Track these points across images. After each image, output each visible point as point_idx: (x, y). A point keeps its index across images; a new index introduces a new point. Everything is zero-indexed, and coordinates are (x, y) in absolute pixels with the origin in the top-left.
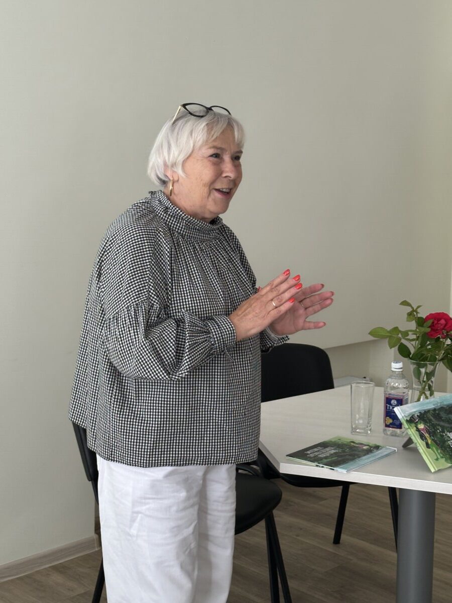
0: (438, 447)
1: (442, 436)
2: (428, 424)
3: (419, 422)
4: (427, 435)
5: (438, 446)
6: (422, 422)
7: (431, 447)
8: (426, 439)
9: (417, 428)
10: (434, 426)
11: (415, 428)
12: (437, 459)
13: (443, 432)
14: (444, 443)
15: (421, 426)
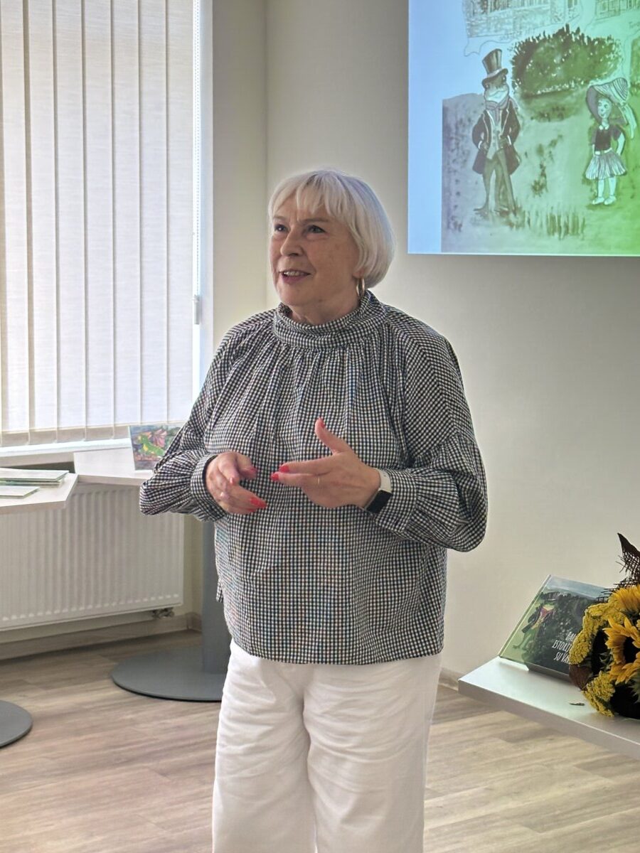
0: (536, 637)
1: (559, 631)
2: (559, 612)
3: (552, 603)
4: (541, 619)
5: (538, 636)
6: (557, 604)
7: (528, 633)
8: (535, 622)
9: (542, 605)
10: (564, 616)
11: (540, 605)
12: (515, 647)
13: (567, 628)
14: (548, 638)
15: (548, 608)
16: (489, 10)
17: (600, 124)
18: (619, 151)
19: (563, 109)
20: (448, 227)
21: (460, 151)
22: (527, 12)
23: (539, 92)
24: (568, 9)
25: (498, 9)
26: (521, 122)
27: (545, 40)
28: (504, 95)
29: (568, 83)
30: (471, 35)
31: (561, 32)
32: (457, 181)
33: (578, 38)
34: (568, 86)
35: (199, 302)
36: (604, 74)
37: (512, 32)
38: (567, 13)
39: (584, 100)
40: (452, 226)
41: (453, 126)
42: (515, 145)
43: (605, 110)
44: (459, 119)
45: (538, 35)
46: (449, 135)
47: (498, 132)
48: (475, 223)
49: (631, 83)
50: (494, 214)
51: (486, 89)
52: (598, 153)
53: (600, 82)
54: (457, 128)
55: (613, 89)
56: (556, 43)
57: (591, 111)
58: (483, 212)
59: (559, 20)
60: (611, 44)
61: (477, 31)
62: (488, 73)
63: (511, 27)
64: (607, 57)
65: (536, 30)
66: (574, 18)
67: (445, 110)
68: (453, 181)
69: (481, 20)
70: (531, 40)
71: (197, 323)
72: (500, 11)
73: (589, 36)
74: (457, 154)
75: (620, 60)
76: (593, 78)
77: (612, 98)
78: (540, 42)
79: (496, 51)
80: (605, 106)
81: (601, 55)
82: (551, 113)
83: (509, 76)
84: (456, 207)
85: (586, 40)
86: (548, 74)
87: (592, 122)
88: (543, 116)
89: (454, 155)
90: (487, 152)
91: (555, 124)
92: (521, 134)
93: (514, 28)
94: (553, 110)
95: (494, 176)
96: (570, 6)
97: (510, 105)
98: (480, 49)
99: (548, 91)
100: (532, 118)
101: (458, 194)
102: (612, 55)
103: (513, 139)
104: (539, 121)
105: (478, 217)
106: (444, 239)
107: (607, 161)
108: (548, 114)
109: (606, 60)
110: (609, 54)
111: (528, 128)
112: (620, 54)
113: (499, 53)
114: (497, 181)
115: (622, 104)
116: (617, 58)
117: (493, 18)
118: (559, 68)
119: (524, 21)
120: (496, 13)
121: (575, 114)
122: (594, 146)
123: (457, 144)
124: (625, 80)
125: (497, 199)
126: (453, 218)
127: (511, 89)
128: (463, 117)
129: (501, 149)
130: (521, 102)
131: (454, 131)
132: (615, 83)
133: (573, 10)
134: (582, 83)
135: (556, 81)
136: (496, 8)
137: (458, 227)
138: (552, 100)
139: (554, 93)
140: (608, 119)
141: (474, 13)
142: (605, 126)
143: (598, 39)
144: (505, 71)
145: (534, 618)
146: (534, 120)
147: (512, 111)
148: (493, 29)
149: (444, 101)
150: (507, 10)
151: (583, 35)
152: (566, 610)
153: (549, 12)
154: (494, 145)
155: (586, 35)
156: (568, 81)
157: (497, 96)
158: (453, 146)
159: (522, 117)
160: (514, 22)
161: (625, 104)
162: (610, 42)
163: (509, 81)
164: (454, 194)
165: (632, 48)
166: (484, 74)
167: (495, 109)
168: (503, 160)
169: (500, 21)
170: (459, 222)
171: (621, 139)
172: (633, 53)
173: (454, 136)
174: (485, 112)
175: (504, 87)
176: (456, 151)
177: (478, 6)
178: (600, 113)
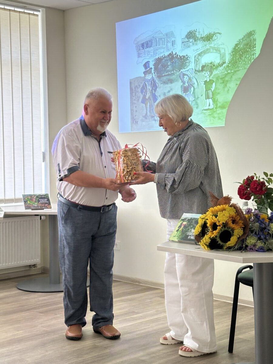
0: (181, 232)
1: (189, 229)
2: (188, 223)
3: (186, 221)
4: (182, 227)
7: (178, 232)
8: (180, 228)
10: (190, 225)
11: (181, 223)
12: (174, 236)
13: (191, 228)
14: (185, 232)
15: (185, 223)
16: (145, 48)
17: (185, 84)
18: (192, 93)
19: (172, 80)
20: (133, 123)
21: (137, 96)
22: (158, 48)
23: (163, 75)
24: (172, 46)
25: (148, 48)
26: (157, 85)
27: (165, 57)
28: (151, 76)
29: (173, 71)
30: (139, 57)
31: (170, 54)
32: (136, 107)
33: (176, 56)
34: (173, 72)
35: (44, 154)
36: (185, 67)
37: (153, 55)
38: (172, 48)
39: (179, 77)
40: (134, 122)
41: (134, 88)
42: (156, 93)
43: (186, 79)
44: (136, 85)
45: (162, 56)
46: (132, 91)
47: (150, 89)
48: (142, 121)
49: (195, 70)
50: (149, 117)
51: (145, 75)
52: (185, 94)
53: (184, 70)
54: (135, 88)
55: (189, 72)
56: (168, 58)
57: (181, 80)
58: (145, 117)
59: (169, 50)
60: (187, 57)
61: (141, 55)
62: (145, 69)
63: (153, 53)
64: (186, 61)
65: (161, 54)
66: (174, 49)
67: (131, 83)
68: (134, 107)
69: (142, 51)
70: (160, 58)
71: (44, 162)
72: (149, 48)
73: (180, 55)
74: (136, 98)
75: (191, 62)
76: (182, 69)
77: (189, 75)
78: (163, 58)
79: (148, 62)
80: (186, 78)
81: (184, 61)
82: (168, 82)
83: (153, 70)
84: (136, 116)
85: (179, 56)
86: (166, 68)
87: (182, 84)
88: (165, 83)
89: (134, 98)
90: (146, 96)
91: (170, 85)
92: (158, 89)
93: (154, 54)
94: (169, 80)
95: (149, 104)
96: (173, 45)
97: (153, 79)
98: (142, 62)
99: (166, 74)
100: (161, 84)
101: (136, 111)
102: (188, 61)
103: (155, 91)
104: (164, 85)
105: (144, 118)
106: (132, 127)
107: (188, 96)
108: (167, 82)
109: (186, 63)
110: (187, 61)
111: (160, 87)
112: (190, 60)
113: (149, 62)
114: (150, 105)
115: (192, 77)
116: (190, 62)
117: (146, 51)
118: (170, 66)
119: (157, 51)
120: (147, 49)
121: (176, 81)
122: (183, 92)
123: (135, 94)
124: (193, 69)
125: (150, 112)
126: (135, 119)
127: (154, 74)
128: (137, 85)
129: (151, 95)
130: (157, 78)
131: (134, 90)
132: (189, 70)
133: (174, 47)
134: (178, 71)
135: (169, 71)
136: (147, 47)
137: (137, 122)
138: (168, 77)
139: (168, 75)
140: (187, 82)
141: (140, 49)
142: (186, 84)
143: (183, 56)
144: (151, 68)
145: (180, 227)
146: (162, 85)
147: (154, 82)
148: (147, 54)
149: (130, 80)
150: (151, 48)
151: (178, 55)
152: (191, 223)
153: (166, 48)
154: (148, 93)
155: (179, 55)
156: (173, 70)
157: (149, 77)
158: (134, 95)
159: (158, 84)
160: (154, 52)
161: (193, 77)
162: (187, 56)
163: (153, 72)
164: (135, 111)
165: (195, 58)
166: (144, 70)
167: (148, 81)
168: (152, 99)
169: (149, 52)
170: (137, 121)
171: (192, 89)
172: (195, 60)
173: (134, 91)
174: (145, 83)
175: (151, 74)
176: (135, 97)
177: (141, 47)
178: (185, 80)
